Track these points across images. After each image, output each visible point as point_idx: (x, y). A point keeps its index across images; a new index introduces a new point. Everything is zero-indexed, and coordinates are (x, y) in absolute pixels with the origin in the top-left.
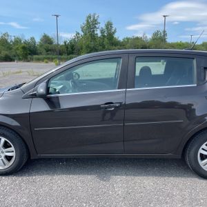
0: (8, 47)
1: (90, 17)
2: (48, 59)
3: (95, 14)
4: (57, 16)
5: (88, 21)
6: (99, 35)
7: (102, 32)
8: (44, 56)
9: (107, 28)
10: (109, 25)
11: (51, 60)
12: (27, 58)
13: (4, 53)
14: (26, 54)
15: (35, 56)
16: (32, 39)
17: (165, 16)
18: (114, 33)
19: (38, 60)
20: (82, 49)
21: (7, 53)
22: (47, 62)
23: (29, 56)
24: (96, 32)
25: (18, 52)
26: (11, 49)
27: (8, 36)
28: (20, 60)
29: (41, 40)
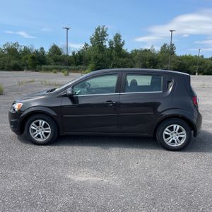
0: (17, 57)
1: (99, 29)
2: (57, 69)
3: (104, 26)
4: (68, 29)
5: (96, 33)
6: (108, 46)
7: (111, 44)
8: (53, 66)
9: (116, 40)
10: (118, 37)
11: (60, 70)
12: (35, 68)
13: (13, 62)
14: (35, 65)
15: (43, 66)
16: (42, 49)
17: (171, 31)
18: (122, 45)
19: (47, 70)
20: (90, 60)
21: (16, 62)
22: (55, 73)
23: (38, 66)
24: (104, 44)
25: (27, 61)
26: (20, 58)
27: (18, 45)
28: (28, 69)
29: (50, 50)
